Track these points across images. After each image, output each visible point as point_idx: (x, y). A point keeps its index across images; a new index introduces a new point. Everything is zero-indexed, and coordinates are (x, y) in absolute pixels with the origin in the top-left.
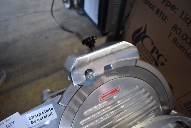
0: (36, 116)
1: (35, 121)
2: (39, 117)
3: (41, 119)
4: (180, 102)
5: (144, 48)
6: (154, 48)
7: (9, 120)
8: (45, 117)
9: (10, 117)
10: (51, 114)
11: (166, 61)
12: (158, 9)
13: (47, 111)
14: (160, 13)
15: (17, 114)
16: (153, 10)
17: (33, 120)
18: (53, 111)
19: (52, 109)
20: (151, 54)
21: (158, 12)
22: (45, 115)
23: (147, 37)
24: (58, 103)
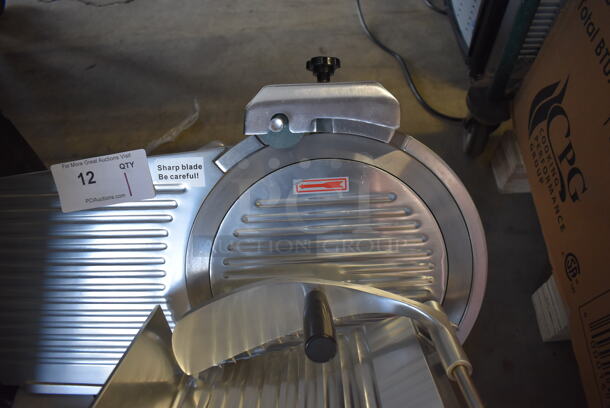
0: (170, 168)
1: (166, 177)
2: (174, 172)
3: (177, 177)
4: (585, 314)
5: (547, 143)
6: (570, 147)
7: (127, 156)
8: (184, 177)
9: (131, 152)
10: (196, 176)
11: (585, 189)
12: (603, 41)
13: (191, 168)
14: (604, 52)
15: (142, 152)
16: (592, 40)
17: (164, 173)
18: (201, 172)
19: (200, 167)
20: (558, 161)
21: (602, 48)
22: (184, 172)
23: (562, 112)
24: (214, 161)
